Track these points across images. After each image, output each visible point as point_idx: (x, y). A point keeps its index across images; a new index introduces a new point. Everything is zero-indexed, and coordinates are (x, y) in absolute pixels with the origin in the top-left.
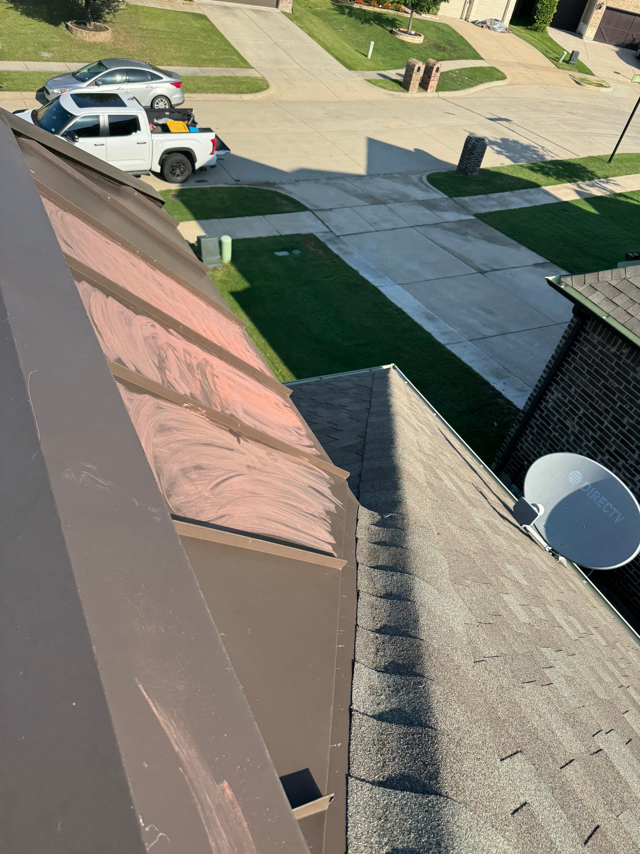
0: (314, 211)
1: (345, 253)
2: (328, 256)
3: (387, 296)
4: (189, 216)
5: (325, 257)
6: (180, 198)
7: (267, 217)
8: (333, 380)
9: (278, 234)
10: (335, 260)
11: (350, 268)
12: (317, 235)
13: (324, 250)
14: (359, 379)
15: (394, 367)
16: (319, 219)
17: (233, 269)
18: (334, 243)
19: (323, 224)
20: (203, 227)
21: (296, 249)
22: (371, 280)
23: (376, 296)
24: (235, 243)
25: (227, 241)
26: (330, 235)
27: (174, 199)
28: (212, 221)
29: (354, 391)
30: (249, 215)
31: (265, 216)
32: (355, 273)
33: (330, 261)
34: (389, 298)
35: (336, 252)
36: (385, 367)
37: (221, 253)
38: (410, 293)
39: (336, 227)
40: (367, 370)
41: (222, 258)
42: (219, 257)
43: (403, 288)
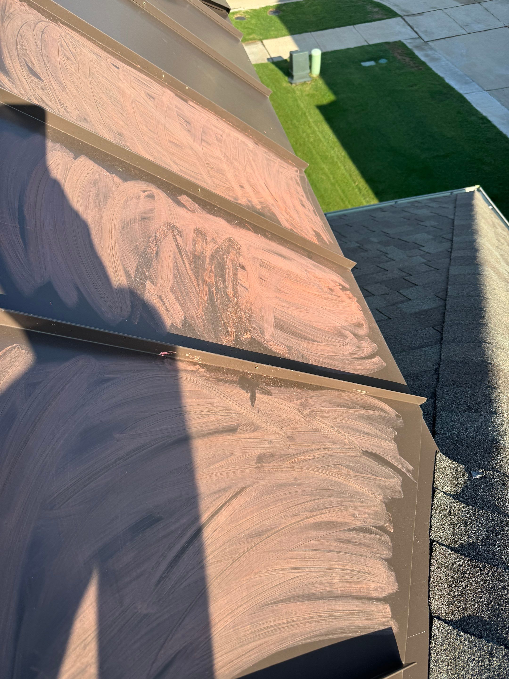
0: (404, 17)
1: (434, 59)
2: (414, 63)
3: (473, 104)
4: (285, 31)
5: (412, 65)
6: (277, 14)
7: (357, 26)
8: (409, 205)
9: (366, 44)
10: (421, 68)
11: (436, 75)
12: (405, 42)
13: (411, 58)
14: (438, 206)
15: (478, 190)
16: (409, 25)
17: (321, 83)
18: (422, 49)
19: (412, 30)
20: (297, 42)
21: (383, 58)
22: (457, 87)
23: (462, 104)
24: (324, 55)
25: (317, 54)
26: (419, 41)
27: (272, 15)
28: (305, 35)
29: (433, 223)
30: (339, 26)
31: (355, 26)
32: (440, 80)
33: (416, 68)
34: (475, 106)
35: (423, 59)
36: (468, 189)
37: (310, 67)
38: (497, 100)
39: (426, 32)
40: (447, 193)
41: (311, 72)
42: (308, 71)
43: (490, 95)
